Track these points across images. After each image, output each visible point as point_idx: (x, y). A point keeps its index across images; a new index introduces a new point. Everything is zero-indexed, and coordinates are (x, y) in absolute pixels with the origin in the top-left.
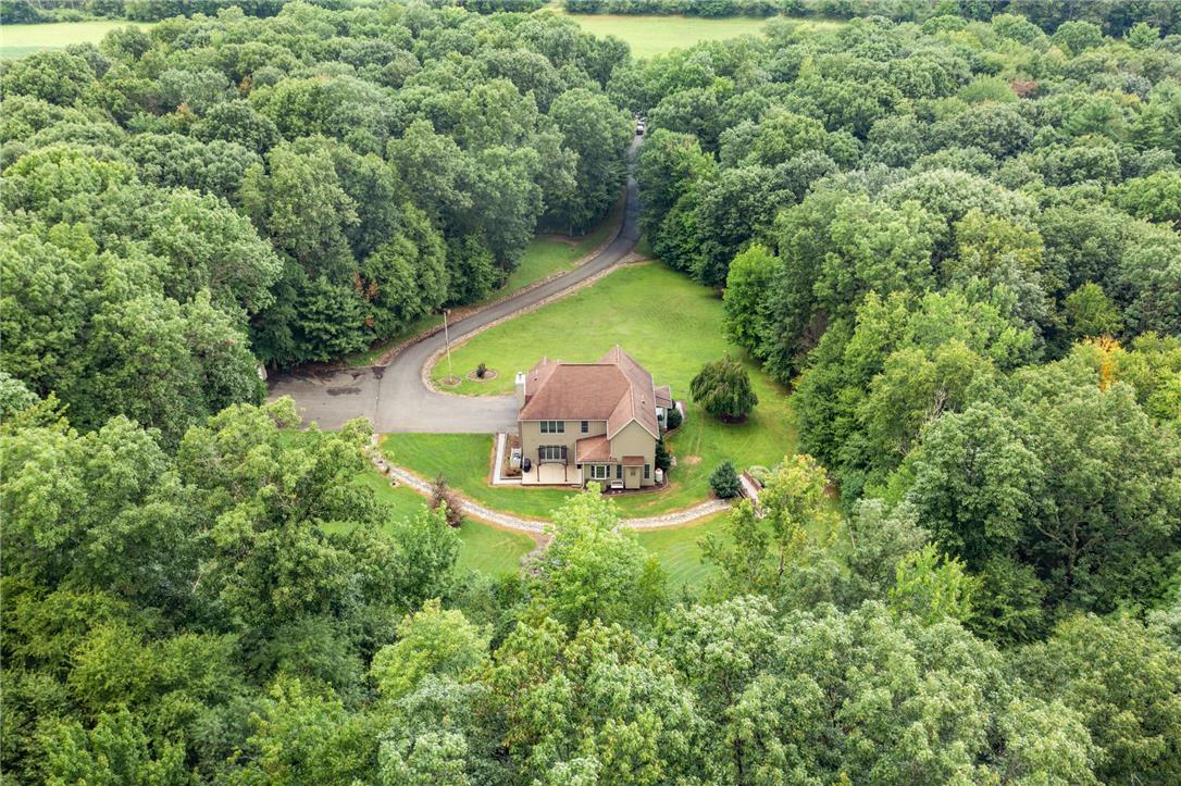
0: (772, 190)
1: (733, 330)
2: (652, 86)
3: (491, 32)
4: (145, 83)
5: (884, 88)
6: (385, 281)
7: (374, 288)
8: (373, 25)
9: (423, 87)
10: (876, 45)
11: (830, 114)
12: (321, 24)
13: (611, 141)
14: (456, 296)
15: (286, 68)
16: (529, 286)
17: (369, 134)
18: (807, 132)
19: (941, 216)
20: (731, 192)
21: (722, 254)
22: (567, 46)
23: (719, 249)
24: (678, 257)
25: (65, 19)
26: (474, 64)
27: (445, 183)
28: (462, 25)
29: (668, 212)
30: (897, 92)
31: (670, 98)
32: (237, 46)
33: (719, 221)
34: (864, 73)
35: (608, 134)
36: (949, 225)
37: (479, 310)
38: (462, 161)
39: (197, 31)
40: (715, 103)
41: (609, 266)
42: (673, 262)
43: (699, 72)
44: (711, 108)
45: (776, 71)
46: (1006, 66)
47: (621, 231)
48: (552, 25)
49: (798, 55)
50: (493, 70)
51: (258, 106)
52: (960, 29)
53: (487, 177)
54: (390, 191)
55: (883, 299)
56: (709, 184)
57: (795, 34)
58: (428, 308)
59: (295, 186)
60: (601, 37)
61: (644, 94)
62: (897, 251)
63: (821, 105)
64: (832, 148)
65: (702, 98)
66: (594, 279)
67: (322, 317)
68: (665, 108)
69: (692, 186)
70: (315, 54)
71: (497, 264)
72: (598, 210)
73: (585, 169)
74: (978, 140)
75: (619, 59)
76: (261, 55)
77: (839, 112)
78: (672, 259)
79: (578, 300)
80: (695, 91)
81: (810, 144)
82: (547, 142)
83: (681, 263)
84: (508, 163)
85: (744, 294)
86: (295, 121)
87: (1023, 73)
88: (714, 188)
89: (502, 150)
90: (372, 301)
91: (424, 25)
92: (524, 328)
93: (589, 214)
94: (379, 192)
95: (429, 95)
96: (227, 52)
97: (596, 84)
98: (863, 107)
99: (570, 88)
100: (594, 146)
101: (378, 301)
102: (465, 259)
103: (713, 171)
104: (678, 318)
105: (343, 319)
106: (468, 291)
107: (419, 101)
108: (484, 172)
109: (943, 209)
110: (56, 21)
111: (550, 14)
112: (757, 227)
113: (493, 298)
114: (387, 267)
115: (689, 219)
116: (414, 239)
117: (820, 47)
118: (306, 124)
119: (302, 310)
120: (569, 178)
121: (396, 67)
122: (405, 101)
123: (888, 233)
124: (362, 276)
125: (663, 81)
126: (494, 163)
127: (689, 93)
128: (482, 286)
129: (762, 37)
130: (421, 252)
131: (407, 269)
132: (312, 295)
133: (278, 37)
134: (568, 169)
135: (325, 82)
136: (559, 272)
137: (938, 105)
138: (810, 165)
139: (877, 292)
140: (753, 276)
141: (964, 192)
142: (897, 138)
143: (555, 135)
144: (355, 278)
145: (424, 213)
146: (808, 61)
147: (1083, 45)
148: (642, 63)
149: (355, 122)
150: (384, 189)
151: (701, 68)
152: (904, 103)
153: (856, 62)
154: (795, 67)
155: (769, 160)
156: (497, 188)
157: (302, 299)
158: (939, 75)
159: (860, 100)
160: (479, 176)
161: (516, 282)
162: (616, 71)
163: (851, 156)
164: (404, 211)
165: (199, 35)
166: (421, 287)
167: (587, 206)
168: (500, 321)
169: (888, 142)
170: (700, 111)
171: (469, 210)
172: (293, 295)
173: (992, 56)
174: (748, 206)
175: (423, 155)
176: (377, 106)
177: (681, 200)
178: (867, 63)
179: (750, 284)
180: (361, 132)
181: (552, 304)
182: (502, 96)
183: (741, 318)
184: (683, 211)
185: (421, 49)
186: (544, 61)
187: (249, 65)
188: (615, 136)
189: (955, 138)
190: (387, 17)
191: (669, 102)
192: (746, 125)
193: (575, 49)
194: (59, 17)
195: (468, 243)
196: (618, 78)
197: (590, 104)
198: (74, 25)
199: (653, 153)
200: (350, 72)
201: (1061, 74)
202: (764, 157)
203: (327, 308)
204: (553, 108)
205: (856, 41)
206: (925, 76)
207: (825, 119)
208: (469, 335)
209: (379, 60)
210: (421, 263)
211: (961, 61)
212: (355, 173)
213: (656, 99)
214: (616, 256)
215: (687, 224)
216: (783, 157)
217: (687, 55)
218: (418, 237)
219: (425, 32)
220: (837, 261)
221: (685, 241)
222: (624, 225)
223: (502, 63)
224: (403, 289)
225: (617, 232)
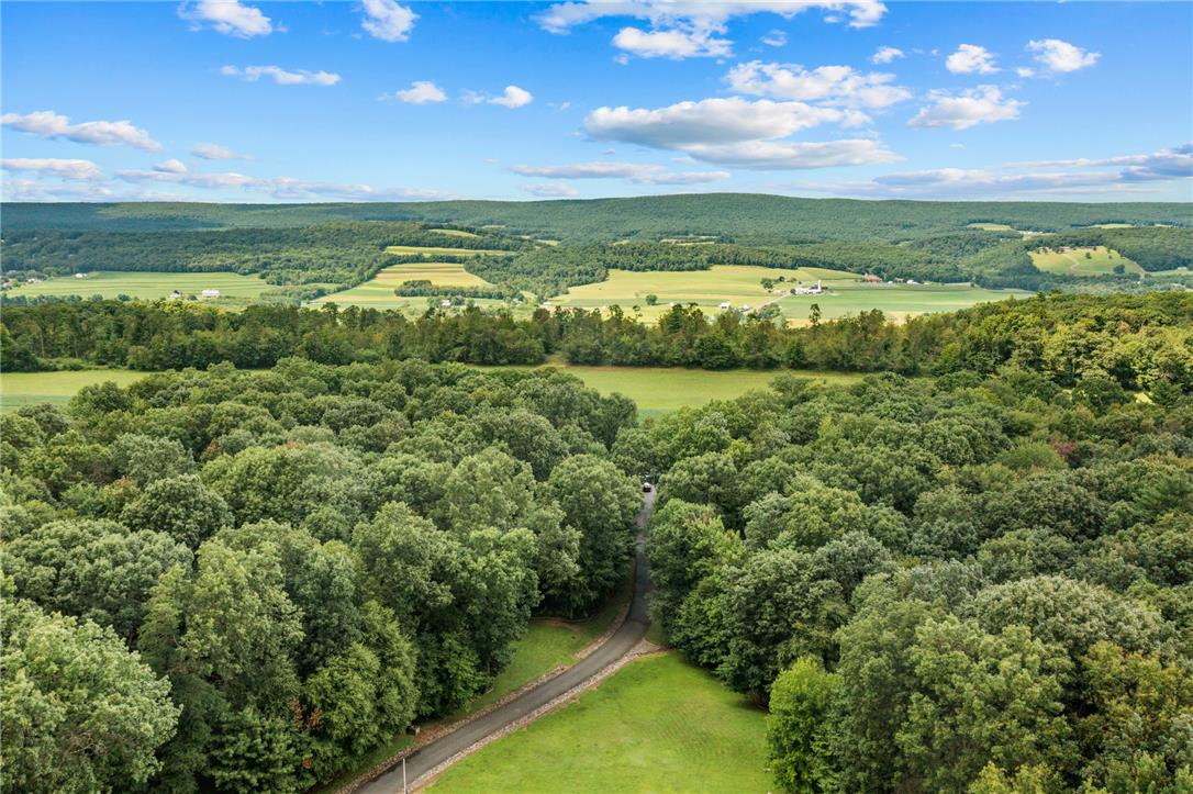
0: (814, 579)
1: (781, 771)
2: (662, 447)
3: (490, 389)
4: (95, 450)
5: (920, 455)
6: (333, 706)
7: (316, 717)
8: (366, 381)
9: (406, 456)
10: (898, 405)
11: (865, 483)
12: (312, 381)
13: (618, 514)
14: (426, 709)
15: (258, 430)
16: (519, 688)
17: (335, 513)
18: (846, 508)
19: (1060, 646)
20: (765, 583)
21: (756, 655)
22: (569, 405)
23: (752, 650)
24: (700, 651)
25: (65, 368)
26: (470, 426)
27: (419, 575)
28: (460, 382)
29: (686, 594)
30: (935, 459)
31: (682, 463)
32: (212, 406)
33: (751, 616)
34: (895, 437)
35: (614, 506)
36: (1073, 660)
37: (456, 725)
38: (442, 544)
39: (178, 387)
40: (733, 468)
41: (616, 660)
42: (696, 656)
43: (713, 435)
44: (729, 475)
45: (793, 430)
46: (1037, 425)
47: (630, 612)
48: (555, 382)
49: (815, 414)
50: (488, 434)
51: (211, 479)
52: (975, 386)
53: (473, 565)
54: (350, 588)
55: (1007, 775)
56: (737, 571)
57: (807, 390)
58: (388, 736)
59: (222, 593)
60: (605, 394)
61: (655, 456)
62: (1018, 704)
63: (851, 474)
64: (876, 527)
65: (720, 464)
66: (599, 677)
67: (242, 762)
68: (678, 474)
69: (716, 569)
70: (297, 414)
71: (479, 668)
72: (603, 589)
73: (588, 543)
74: (1045, 518)
75: (625, 417)
76: (235, 416)
77: (875, 481)
78: (692, 653)
79: (578, 709)
80: (710, 456)
81: (851, 523)
82: (545, 520)
83: (704, 658)
84: (498, 546)
85: (795, 726)
86: (251, 497)
87: (1057, 433)
88: (743, 575)
89: (492, 533)
90: (313, 733)
91: (419, 381)
92: (510, 755)
93: (593, 595)
94: (334, 591)
95: (413, 464)
96: (199, 412)
97: (600, 446)
98: (902, 477)
99: (573, 451)
100: (599, 518)
101: (321, 733)
102: (441, 662)
103: (740, 552)
104: (705, 740)
105: (271, 764)
106: (444, 701)
107: (399, 472)
108: (468, 558)
109: (1059, 637)
110: (56, 370)
111: (553, 370)
112: (798, 625)
113: (475, 708)
114: (337, 688)
115: (713, 606)
116: (376, 646)
117: (836, 405)
118: (265, 499)
119: (216, 753)
120: (569, 563)
121: (382, 430)
122: (383, 471)
123: (1001, 677)
124: (303, 700)
125: (674, 442)
126: (481, 546)
127: (704, 458)
128: (460, 696)
129: (772, 391)
130: (384, 662)
131: (361, 689)
132: (232, 731)
133: (260, 395)
134: (568, 550)
135: (293, 452)
136: (557, 669)
137: (983, 472)
138: (856, 549)
139: (998, 762)
140: (805, 704)
141: (1079, 610)
142: (949, 514)
143: (554, 512)
144: (293, 703)
145: (392, 612)
146: (827, 420)
147: (1106, 400)
148: (649, 423)
149: (322, 498)
150: (341, 588)
151: (715, 430)
152: (945, 471)
153: (881, 425)
154: (813, 426)
155: (808, 541)
156: (484, 578)
157: (217, 738)
158: (974, 438)
159: (896, 469)
160: (463, 564)
161: (504, 682)
162: (622, 433)
163: (899, 536)
164: (367, 612)
165: (179, 391)
166: (381, 710)
167: (591, 586)
168: (481, 744)
169: (940, 519)
170: (716, 477)
171: (449, 607)
172: (205, 735)
173: (1020, 415)
174: (786, 600)
175: (394, 543)
176: (350, 479)
177: (703, 583)
178: (895, 426)
179: (802, 713)
180: (327, 510)
181: (548, 715)
182: (495, 470)
183: (793, 756)
184: (705, 597)
185: (414, 407)
186: (543, 422)
187: (221, 426)
188: (623, 507)
189: (1016, 516)
190: (383, 373)
191: (682, 468)
192: (773, 497)
193: (578, 407)
194: (60, 366)
195: (446, 644)
196: (624, 439)
197: (594, 473)
198: (73, 374)
199: (666, 527)
200: (329, 438)
201: (1095, 432)
202: (798, 536)
203: (250, 749)
204: (553, 476)
205: (874, 399)
206: (962, 440)
207: (860, 489)
208: (441, 768)
209: (365, 420)
210: (384, 678)
211: (992, 422)
212: (307, 568)
213: (666, 463)
214: (625, 643)
215: (711, 614)
216: (820, 539)
217: (699, 415)
218: (381, 644)
219: (420, 389)
220: (930, 708)
221: (708, 633)
222: (633, 602)
223: (497, 425)
224: (355, 716)
225: (625, 613)
